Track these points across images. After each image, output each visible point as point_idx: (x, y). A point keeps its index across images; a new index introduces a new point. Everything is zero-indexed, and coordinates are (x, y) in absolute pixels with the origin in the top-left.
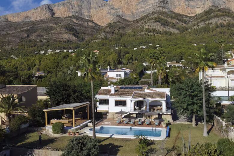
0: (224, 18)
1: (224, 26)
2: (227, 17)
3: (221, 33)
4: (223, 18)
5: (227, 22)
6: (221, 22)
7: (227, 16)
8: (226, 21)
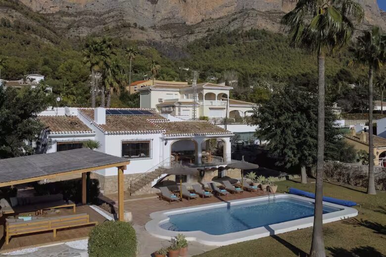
0: (9, 12)
1: (10, 26)
2: (14, 11)
3: (5, 37)
4: (7, 11)
5: (15, 19)
6: (4, 17)
7: (14, 9)
8: (13, 17)
